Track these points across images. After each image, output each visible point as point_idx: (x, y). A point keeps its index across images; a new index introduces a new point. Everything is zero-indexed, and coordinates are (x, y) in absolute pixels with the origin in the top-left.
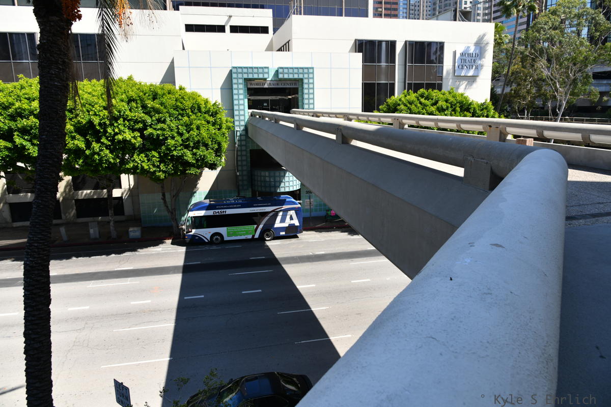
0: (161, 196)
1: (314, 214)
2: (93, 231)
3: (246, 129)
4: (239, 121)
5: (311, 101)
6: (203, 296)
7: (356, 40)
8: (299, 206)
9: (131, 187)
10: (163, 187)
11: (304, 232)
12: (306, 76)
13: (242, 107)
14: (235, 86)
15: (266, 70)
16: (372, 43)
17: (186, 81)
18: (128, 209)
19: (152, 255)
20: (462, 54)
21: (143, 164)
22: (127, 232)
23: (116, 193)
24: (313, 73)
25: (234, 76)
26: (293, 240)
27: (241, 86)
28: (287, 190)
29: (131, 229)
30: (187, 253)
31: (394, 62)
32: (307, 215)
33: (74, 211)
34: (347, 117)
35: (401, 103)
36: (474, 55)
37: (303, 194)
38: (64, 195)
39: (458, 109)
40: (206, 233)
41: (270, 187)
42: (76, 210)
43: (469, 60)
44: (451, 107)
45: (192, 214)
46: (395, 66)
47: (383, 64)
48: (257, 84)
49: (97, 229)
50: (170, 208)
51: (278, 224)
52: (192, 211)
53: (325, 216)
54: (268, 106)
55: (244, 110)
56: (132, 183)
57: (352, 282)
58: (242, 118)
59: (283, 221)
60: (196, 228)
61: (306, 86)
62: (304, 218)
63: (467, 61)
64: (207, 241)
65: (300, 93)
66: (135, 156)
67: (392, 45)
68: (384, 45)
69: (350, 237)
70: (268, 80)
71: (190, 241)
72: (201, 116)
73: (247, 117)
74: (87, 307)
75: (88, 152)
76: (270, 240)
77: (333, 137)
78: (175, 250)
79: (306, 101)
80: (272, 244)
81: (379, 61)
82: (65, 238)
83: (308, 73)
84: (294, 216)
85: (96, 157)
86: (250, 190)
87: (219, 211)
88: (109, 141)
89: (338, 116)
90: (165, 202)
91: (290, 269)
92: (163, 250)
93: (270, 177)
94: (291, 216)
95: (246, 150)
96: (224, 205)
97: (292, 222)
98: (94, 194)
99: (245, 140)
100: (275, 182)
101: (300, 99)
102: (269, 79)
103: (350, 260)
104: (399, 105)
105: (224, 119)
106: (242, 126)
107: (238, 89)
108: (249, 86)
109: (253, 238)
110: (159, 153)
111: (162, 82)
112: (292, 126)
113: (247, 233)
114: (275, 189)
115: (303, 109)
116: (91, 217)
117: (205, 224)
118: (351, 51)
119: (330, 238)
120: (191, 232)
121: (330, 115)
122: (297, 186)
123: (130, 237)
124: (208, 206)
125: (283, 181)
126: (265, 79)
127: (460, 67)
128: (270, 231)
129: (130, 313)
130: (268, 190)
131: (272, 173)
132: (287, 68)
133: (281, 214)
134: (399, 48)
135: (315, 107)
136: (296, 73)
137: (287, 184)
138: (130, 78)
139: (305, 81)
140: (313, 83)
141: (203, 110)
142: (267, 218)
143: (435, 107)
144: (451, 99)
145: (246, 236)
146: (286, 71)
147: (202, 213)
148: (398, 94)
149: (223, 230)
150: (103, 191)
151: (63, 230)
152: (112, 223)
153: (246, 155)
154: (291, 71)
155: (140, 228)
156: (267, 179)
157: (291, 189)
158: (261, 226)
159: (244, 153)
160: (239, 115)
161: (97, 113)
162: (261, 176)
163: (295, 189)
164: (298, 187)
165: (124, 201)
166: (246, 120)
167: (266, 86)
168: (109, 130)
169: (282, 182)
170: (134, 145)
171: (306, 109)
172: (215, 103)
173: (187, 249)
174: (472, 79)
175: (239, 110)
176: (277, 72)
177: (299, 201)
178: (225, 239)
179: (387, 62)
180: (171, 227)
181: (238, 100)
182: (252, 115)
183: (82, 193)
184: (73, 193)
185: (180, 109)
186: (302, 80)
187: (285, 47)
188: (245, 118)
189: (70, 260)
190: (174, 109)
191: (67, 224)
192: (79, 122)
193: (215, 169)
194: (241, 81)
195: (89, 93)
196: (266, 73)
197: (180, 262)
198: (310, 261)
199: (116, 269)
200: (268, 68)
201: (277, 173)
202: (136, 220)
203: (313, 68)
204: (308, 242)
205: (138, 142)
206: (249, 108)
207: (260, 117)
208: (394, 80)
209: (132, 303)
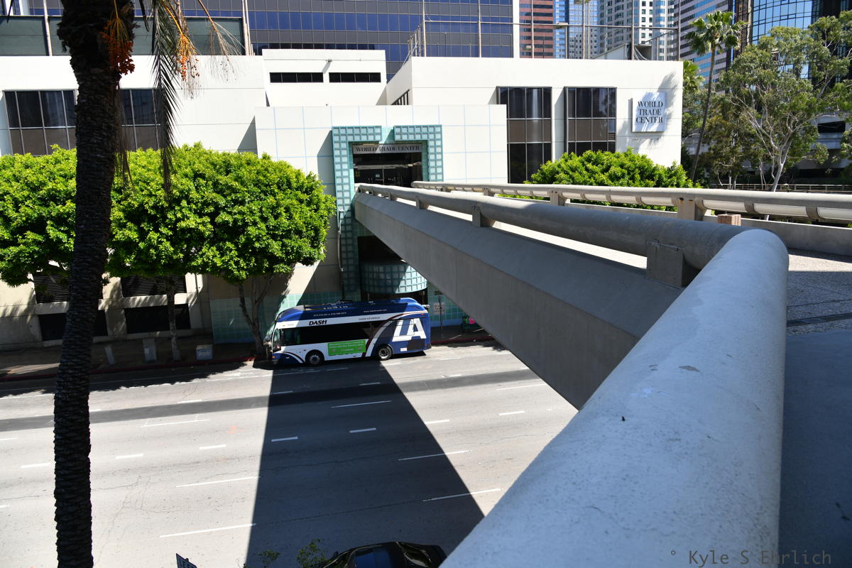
0: (238, 301)
1: (446, 323)
2: (149, 351)
3: (352, 209)
4: (343, 198)
5: (439, 170)
6: (296, 438)
7: (497, 88)
8: (426, 311)
9: (200, 290)
10: (241, 290)
11: (433, 348)
12: (431, 136)
13: (346, 180)
14: (336, 153)
15: (378, 131)
16: (518, 91)
17: (272, 148)
18: (195, 320)
19: (228, 382)
20: (640, 104)
21: (215, 260)
22: (194, 352)
23: (180, 299)
24: (441, 133)
25: (335, 139)
26: (418, 359)
27: (345, 153)
28: (409, 290)
29: (199, 347)
30: (274, 379)
31: (550, 116)
32: (437, 323)
33: (124, 323)
34: (488, 190)
35: (559, 170)
36: (657, 104)
37: (431, 296)
38: (110, 303)
39: (637, 176)
40: (300, 351)
41: (386, 286)
42: (127, 322)
43: (651, 110)
44: (629, 174)
45: (280, 325)
46: (550, 121)
47: (535, 118)
48: (366, 149)
49: (154, 348)
50: (251, 318)
51: (397, 337)
52: (281, 321)
53: (462, 325)
54: (381, 177)
55: (349, 184)
56: (200, 285)
57: (501, 414)
58: (346, 194)
59: (404, 332)
60: (287, 344)
61: (431, 150)
62: (432, 329)
63: (648, 112)
64: (301, 362)
65: (424, 160)
66: (204, 250)
67: (546, 93)
68: (535, 93)
69: (496, 353)
70: (380, 143)
71: (279, 362)
72: (291, 193)
73: (353, 194)
74: (141, 455)
75: (142, 245)
76: (387, 359)
77: (469, 217)
78: (258, 375)
79: (432, 171)
80: (389, 365)
81: (530, 115)
82: (112, 360)
83: (434, 133)
84: (419, 326)
85: (152, 251)
86: (359, 291)
87: (318, 320)
88: (170, 229)
89: (475, 189)
90: (244, 310)
91: (414, 399)
92: (241, 376)
93: (385, 273)
94: (415, 326)
95: (352, 238)
96: (323, 313)
97: (417, 334)
98: (151, 300)
99: (351, 225)
100: (392, 279)
101: (424, 167)
102: (383, 142)
103: (496, 385)
104: (558, 173)
105: (322, 197)
106: (346, 205)
107: (340, 156)
108: (356, 152)
109: (364, 358)
110: (236, 244)
111: (240, 150)
112: (414, 203)
113: (356, 350)
114: (393, 291)
115: (429, 181)
116: (146, 332)
117: (299, 339)
118: (491, 103)
119: (468, 355)
120: (280, 349)
121: (465, 189)
122: (423, 284)
123: (198, 358)
124: (303, 314)
125: (404, 278)
126: (377, 143)
127: (639, 120)
128: (386, 347)
129: (198, 462)
130: (383, 290)
131: (388, 269)
132: (406, 127)
133: (401, 323)
134: (556, 96)
135: (444, 178)
136: (417, 134)
137: (408, 283)
138: (197, 146)
139: (431, 143)
140: (441, 146)
141: (294, 185)
142: (382, 330)
143: (607, 174)
144: (628, 163)
145: (354, 354)
146: (404, 130)
147: (294, 324)
148: (557, 158)
149: (323, 347)
150: (161, 297)
151: (108, 350)
152: (173, 340)
153: (352, 245)
154: (411, 130)
155: (211, 346)
156: (382, 276)
157: (415, 289)
158: (374, 341)
159: (350, 242)
160: (342, 191)
161: (153, 193)
162: (373, 272)
163: (419, 289)
164: (424, 287)
165: (190, 310)
166: (352, 197)
167: (378, 151)
168: (170, 215)
169: (402, 279)
170: (201, 235)
171: (432, 181)
172: (309, 176)
173: (274, 373)
174: (657, 136)
175: (342, 184)
176: (392, 133)
177: (425, 306)
178: (326, 359)
179: (540, 115)
180: (254, 343)
181: (341, 170)
182: (359, 191)
183: (134, 299)
184: (122, 301)
185: (263, 184)
186: (426, 142)
187: (403, 99)
188: (350, 195)
189: (118, 391)
190: (255, 185)
191: (114, 342)
192: (130, 205)
193: (312, 264)
194: (344, 146)
195: (143, 167)
196: (377, 134)
197: (265, 391)
198: (442, 388)
199: (179, 403)
200: (380, 127)
201: (395, 268)
202: (205, 335)
203: (440, 126)
204: (438, 361)
205: (207, 230)
206: (356, 181)
207: (370, 193)
208: (551, 139)
209: (201, 448)
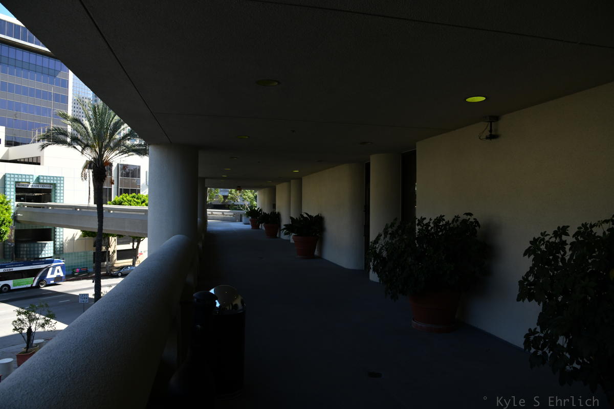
5: (62, 198)
8: (63, 263)
12: (59, 182)
14: (7, 186)
24: (63, 180)
25: (7, 179)
27: (12, 187)
41: (34, 254)
48: (23, 186)
51: (49, 276)
53: (72, 274)
55: (13, 202)
58: (12, 207)
61: (58, 188)
65: (53, 193)
67: (110, 164)
73: (15, 207)
79: (58, 198)
80: (49, 288)
83: (60, 180)
84: (60, 270)
87: (8, 269)
94: (58, 270)
96: (11, 265)
97: (58, 274)
101: (53, 196)
104: (122, 202)
108: (18, 187)
109: (32, 287)
113: (28, 283)
114: (38, 256)
125: (43, 250)
126: (30, 183)
128: (43, 281)
130: (32, 256)
132: (46, 176)
134: (114, 167)
136: (52, 180)
137: (46, 252)
139: (58, 185)
140: (63, 187)
142: (41, 272)
145: (26, 285)
149: (10, 282)
154: (49, 178)
156: (32, 249)
157: (50, 255)
158: (37, 278)
162: (27, 247)
167: (30, 187)
175: (10, 202)
176: (38, 178)
178: (11, 289)
181: (10, 195)
194: (12, 183)
196: (31, 178)
200: (32, 175)
203: (63, 177)
206: (16, 201)
